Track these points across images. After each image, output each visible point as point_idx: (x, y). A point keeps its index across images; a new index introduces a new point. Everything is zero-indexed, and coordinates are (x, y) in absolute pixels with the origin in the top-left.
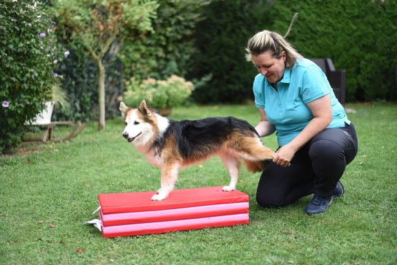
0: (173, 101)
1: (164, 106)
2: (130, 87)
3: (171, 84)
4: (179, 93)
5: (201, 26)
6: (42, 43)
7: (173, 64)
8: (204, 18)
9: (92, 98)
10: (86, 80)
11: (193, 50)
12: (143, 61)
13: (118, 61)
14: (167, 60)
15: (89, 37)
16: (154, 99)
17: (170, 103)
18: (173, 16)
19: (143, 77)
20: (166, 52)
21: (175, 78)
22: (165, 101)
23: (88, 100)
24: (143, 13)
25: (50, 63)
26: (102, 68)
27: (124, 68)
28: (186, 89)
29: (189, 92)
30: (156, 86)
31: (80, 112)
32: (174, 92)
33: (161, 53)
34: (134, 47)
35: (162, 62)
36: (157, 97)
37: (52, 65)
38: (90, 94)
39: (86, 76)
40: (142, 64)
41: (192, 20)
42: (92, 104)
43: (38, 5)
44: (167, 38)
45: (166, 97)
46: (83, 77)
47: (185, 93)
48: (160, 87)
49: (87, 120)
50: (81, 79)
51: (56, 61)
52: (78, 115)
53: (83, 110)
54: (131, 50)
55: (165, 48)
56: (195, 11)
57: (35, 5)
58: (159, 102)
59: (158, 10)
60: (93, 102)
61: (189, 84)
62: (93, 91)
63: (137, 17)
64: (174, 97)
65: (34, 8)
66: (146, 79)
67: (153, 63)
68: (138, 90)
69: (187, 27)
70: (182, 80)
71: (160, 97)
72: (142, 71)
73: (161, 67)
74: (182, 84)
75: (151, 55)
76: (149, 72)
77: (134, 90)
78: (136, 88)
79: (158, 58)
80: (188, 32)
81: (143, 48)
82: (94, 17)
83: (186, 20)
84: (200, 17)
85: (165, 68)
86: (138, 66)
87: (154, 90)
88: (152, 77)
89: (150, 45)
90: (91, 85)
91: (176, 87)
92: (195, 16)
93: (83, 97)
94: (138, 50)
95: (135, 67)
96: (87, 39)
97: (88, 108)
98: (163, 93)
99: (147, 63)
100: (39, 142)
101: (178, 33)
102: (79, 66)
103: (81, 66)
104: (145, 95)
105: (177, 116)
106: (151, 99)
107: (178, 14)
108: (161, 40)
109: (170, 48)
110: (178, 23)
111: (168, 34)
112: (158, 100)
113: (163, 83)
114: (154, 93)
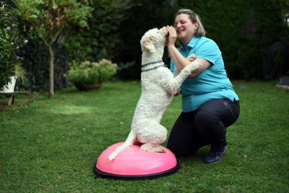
0: (103, 78)
1: (97, 81)
2: (72, 67)
3: (102, 65)
4: (107, 72)
5: (125, 23)
6: (7, 34)
7: (104, 51)
8: (126, 18)
9: (44, 74)
10: (40, 62)
11: (118, 41)
12: (82, 48)
13: (64, 47)
14: (100, 48)
15: (43, 31)
16: (89, 76)
17: (101, 79)
18: (104, 16)
19: (82, 60)
20: (100, 42)
21: (104, 61)
22: (98, 77)
23: (42, 76)
24: (82, 13)
25: (14, 49)
26: (52, 53)
27: (68, 53)
28: (113, 69)
29: (115, 71)
30: (91, 66)
31: (36, 85)
32: (104, 71)
33: (95, 43)
34: (75, 38)
35: (96, 49)
36: (92, 74)
37: (16, 50)
38: (43, 72)
39: (40, 58)
40: (81, 50)
41: (118, 19)
42: (44, 79)
43: (5, 7)
44: (100, 31)
46: (38, 59)
47: (112, 71)
48: (94, 68)
49: (41, 90)
50: (36, 61)
51: (18, 47)
52: (34, 87)
53: (38, 83)
54: (73, 40)
55: (98, 38)
56: (120, 13)
57: (3, 7)
58: (92, 78)
59: (93, 13)
60: (45, 77)
61: (115, 65)
62: (45, 69)
63: (77, 17)
64: (104, 75)
65: (2, 9)
66: (84, 61)
67: (89, 50)
68: (78, 70)
69: (114, 24)
70: (110, 62)
71: (94, 74)
72: (81, 55)
73: (95, 53)
74: (109, 65)
75: (88, 44)
76: (86, 57)
77: (75, 69)
78: (76, 67)
79: (93, 47)
80: (115, 28)
81: (82, 39)
82: (46, 16)
83: (113, 19)
84: (123, 17)
85: (98, 53)
87: (89, 69)
88: (88, 60)
89: (87, 37)
90: (44, 65)
91: (105, 67)
92: (120, 16)
93: (38, 73)
94: (78, 40)
95: (76, 52)
96: (41, 32)
97: (41, 82)
98: (96, 71)
99: (86, 50)
100: (6, 106)
101: (108, 28)
102: (35, 51)
103: (37, 52)
104: (83, 73)
105: (106, 88)
106: (87, 76)
107: (107, 15)
108: (95, 33)
109: (102, 39)
110: (108, 21)
111: (100, 28)
112: (92, 76)
113: (96, 64)
114: (89, 72)
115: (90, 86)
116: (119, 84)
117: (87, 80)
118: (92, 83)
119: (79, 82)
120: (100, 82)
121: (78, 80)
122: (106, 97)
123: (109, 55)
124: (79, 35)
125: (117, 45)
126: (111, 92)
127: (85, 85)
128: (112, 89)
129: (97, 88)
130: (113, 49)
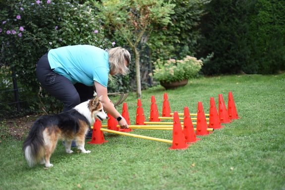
0: (188, 74)
1: (183, 78)
2: (157, 66)
3: (187, 62)
4: (193, 68)
5: (205, 18)
6: (96, 37)
7: (187, 48)
8: (207, 13)
11: (199, 37)
12: (165, 47)
13: (147, 47)
14: (182, 45)
15: (127, 32)
16: (175, 74)
17: (187, 76)
18: (184, 13)
19: (165, 59)
20: (182, 39)
21: (189, 57)
22: (183, 75)
23: (128, 77)
24: (164, 12)
26: (137, 53)
27: (152, 53)
28: (198, 65)
29: (200, 67)
30: (176, 64)
31: (123, 86)
32: (189, 67)
33: (177, 41)
34: (158, 37)
35: (178, 47)
36: (177, 71)
40: (164, 49)
41: (198, 15)
42: (130, 80)
43: (92, 11)
44: (181, 28)
45: (184, 72)
47: (197, 68)
48: (179, 65)
49: (128, 91)
52: (122, 88)
53: (124, 84)
54: (155, 39)
55: (179, 36)
56: (200, 9)
57: (90, 11)
58: (178, 76)
59: (174, 9)
61: (200, 61)
63: (160, 15)
64: (190, 72)
65: (89, 13)
66: (168, 59)
67: (172, 47)
68: (163, 68)
69: (194, 20)
70: (195, 59)
71: (179, 72)
72: (164, 54)
73: (177, 50)
74: (194, 62)
75: (170, 42)
76: (169, 55)
77: (160, 68)
78: (161, 66)
79: (175, 44)
80: (196, 24)
81: (164, 37)
82: (129, 17)
83: (193, 15)
84: (203, 12)
85: (181, 50)
86: (161, 50)
87: (175, 67)
88: (172, 58)
89: (169, 35)
91: (190, 64)
92: (200, 12)
94: (160, 39)
95: (160, 51)
97: (128, 83)
98: (182, 69)
99: (168, 48)
101: (189, 25)
104: (169, 70)
105: (191, 85)
106: (173, 74)
107: (188, 11)
108: (177, 30)
109: (184, 36)
110: (189, 18)
111: (182, 25)
112: (179, 74)
113: (181, 61)
114: (174, 69)
115: (176, 84)
116: (204, 80)
117: (173, 78)
118: (178, 80)
119: (165, 81)
120: (186, 79)
121: (164, 79)
122: (194, 94)
123: (192, 52)
124: (161, 34)
125: (198, 41)
126: (198, 89)
127: (171, 83)
128: (197, 85)
129: (183, 85)
130: (195, 45)
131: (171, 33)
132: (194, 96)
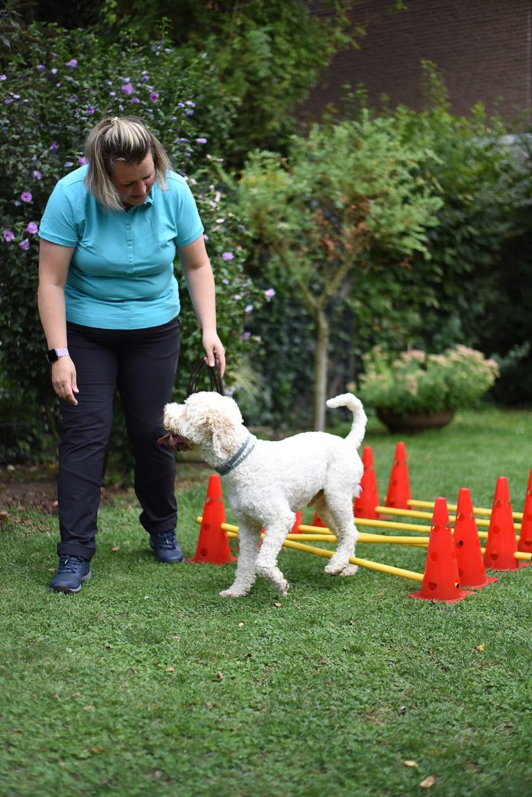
0: (457, 398)
1: (441, 405)
2: (371, 366)
3: (456, 363)
4: (470, 381)
5: (513, 246)
6: (225, 271)
7: (456, 323)
8: (520, 232)
9: (295, 383)
10: (285, 348)
11: (493, 296)
12: (396, 314)
13: (348, 312)
14: (444, 314)
15: (303, 264)
16: (419, 393)
17: (453, 401)
18: (458, 225)
19: (396, 349)
20: (443, 298)
21: (464, 351)
22: (442, 396)
23: (287, 387)
24: (411, 218)
25: (238, 312)
26: (324, 324)
27: (358, 327)
28: (485, 374)
29: (491, 379)
30: (423, 367)
31: (272, 411)
32: (462, 379)
33: (432, 301)
34: (379, 286)
35: (433, 317)
36: (427, 386)
37: (243, 316)
38: (291, 376)
39: (286, 340)
40: (393, 319)
41: (495, 235)
42: (294, 396)
43: (222, 199)
44: (444, 266)
45: (446, 389)
46: (280, 342)
47: (482, 381)
48: (432, 370)
49: (284, 426)
50: (275, 347)
51: (249, 308)
52: (268, 416)
53: (277, 407)
54: (373, 291)
55: (438, 288)
56: (502, 219)
57: (217, 199)
58: (429, 398)
59: (438, 213)
60: (295, 391)
61: (492, 363)
62: (297, 371)
63: (400, 227)
64: (461, 390)
65: (214, 205)
66: (405, 349)
67: (415, 318)
68: (386, 374)
69: (485, 249)
70: (478, 355)
71: (433, 389)
72: (392, 333)
73: (429, 328)
74: (476, 365)
75: (410, 302)
76: (406, 337)
77: (378, 372)
78: (383, 366)
79: (424, 310)
80: (486, 259)
81: (396, 288)
83: (484, 236)
84: (512, 229)
85: (438, 329)
86: (386, 323)
87: (420, 373)
88: (415, 347)
89: (410, 283)
90: (295, 358)
91: (465, 368)
92: (502, 228)
93: (278, 380)
94: (385, 292)
95: (380, 325)
96: (300, 268)
97: (286, 403)
98: (440, 380)
99: (404, 320)
100: (201, 466)
101: (467, 260)
102: (273, 319)
103: (278, 322)
104: (404, 381)
105: (462, 428)
106: (414, 392)
107: (468, 222)
108: (434, 273)
109: (449, 290)
110: (469, 240)
111: (448, 260)
112: (430, 394)
113: (440, 359)
114: (420, 380)
115: (420, 420)
116: (495, 418)
117: (415, 402)
118: (426, 411)
119: (391, 409)
120: (450, 410)
121: (387, 403)
122: (471, 453)
123: (467, 336)
124: (390, 277)
125: (489, 307)
126: (481, 439)
127: (405, 416)
128: (478, 430)
129: (440, 426)
130: (479, 318)
131: (416, 277)
132: (472, 459)
